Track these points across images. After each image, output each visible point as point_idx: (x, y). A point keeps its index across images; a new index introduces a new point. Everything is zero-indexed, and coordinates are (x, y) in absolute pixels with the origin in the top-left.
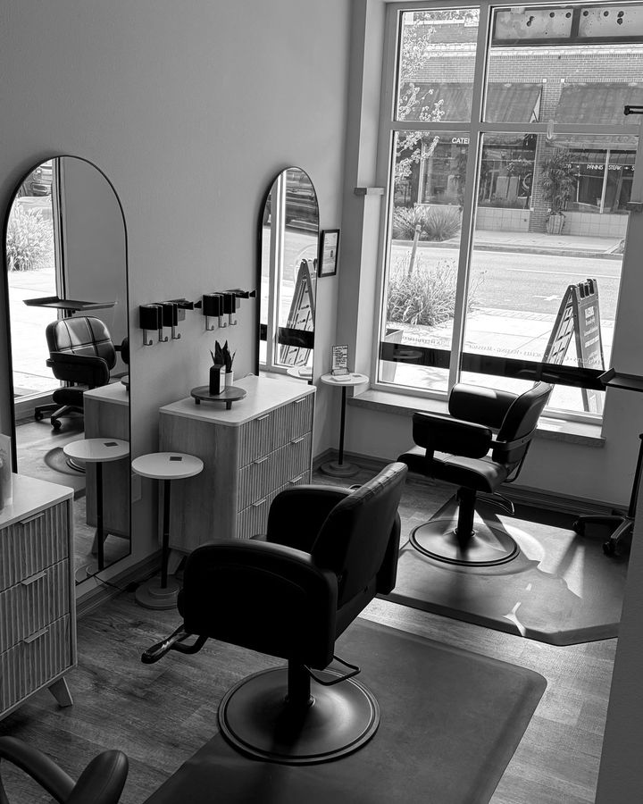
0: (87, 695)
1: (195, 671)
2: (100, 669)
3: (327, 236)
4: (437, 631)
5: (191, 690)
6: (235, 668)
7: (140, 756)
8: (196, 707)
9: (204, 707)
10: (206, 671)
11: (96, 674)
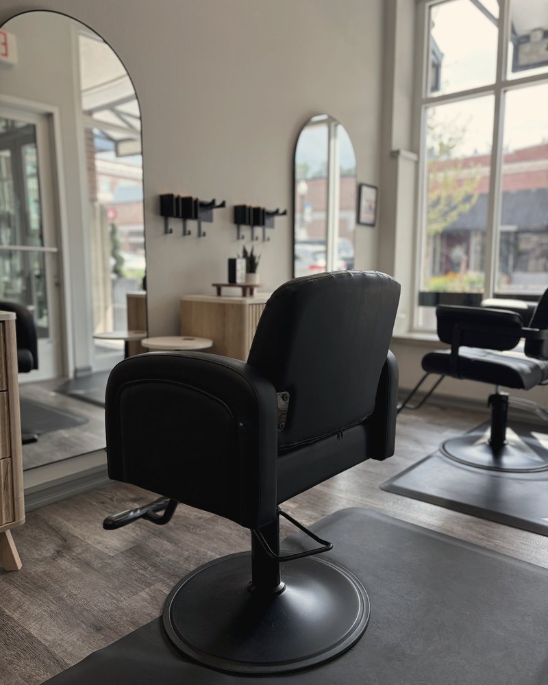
0: (41, 561)
1: (168, 545)
2: (74, 536)
3: (365, 190)
4: (459, 529)
5: (154, 565)
6: (214, 548)
7: (49, 638)
8: (149, 585)
9: (158, 586)
10: (181, 547)
11: (65, 541)
